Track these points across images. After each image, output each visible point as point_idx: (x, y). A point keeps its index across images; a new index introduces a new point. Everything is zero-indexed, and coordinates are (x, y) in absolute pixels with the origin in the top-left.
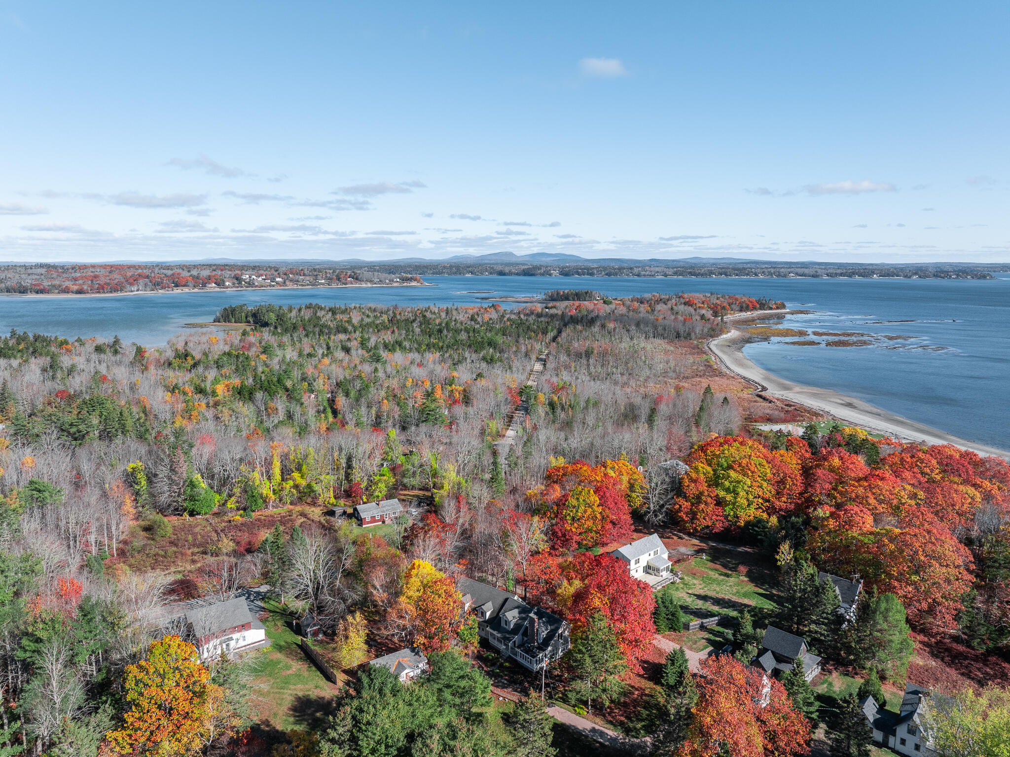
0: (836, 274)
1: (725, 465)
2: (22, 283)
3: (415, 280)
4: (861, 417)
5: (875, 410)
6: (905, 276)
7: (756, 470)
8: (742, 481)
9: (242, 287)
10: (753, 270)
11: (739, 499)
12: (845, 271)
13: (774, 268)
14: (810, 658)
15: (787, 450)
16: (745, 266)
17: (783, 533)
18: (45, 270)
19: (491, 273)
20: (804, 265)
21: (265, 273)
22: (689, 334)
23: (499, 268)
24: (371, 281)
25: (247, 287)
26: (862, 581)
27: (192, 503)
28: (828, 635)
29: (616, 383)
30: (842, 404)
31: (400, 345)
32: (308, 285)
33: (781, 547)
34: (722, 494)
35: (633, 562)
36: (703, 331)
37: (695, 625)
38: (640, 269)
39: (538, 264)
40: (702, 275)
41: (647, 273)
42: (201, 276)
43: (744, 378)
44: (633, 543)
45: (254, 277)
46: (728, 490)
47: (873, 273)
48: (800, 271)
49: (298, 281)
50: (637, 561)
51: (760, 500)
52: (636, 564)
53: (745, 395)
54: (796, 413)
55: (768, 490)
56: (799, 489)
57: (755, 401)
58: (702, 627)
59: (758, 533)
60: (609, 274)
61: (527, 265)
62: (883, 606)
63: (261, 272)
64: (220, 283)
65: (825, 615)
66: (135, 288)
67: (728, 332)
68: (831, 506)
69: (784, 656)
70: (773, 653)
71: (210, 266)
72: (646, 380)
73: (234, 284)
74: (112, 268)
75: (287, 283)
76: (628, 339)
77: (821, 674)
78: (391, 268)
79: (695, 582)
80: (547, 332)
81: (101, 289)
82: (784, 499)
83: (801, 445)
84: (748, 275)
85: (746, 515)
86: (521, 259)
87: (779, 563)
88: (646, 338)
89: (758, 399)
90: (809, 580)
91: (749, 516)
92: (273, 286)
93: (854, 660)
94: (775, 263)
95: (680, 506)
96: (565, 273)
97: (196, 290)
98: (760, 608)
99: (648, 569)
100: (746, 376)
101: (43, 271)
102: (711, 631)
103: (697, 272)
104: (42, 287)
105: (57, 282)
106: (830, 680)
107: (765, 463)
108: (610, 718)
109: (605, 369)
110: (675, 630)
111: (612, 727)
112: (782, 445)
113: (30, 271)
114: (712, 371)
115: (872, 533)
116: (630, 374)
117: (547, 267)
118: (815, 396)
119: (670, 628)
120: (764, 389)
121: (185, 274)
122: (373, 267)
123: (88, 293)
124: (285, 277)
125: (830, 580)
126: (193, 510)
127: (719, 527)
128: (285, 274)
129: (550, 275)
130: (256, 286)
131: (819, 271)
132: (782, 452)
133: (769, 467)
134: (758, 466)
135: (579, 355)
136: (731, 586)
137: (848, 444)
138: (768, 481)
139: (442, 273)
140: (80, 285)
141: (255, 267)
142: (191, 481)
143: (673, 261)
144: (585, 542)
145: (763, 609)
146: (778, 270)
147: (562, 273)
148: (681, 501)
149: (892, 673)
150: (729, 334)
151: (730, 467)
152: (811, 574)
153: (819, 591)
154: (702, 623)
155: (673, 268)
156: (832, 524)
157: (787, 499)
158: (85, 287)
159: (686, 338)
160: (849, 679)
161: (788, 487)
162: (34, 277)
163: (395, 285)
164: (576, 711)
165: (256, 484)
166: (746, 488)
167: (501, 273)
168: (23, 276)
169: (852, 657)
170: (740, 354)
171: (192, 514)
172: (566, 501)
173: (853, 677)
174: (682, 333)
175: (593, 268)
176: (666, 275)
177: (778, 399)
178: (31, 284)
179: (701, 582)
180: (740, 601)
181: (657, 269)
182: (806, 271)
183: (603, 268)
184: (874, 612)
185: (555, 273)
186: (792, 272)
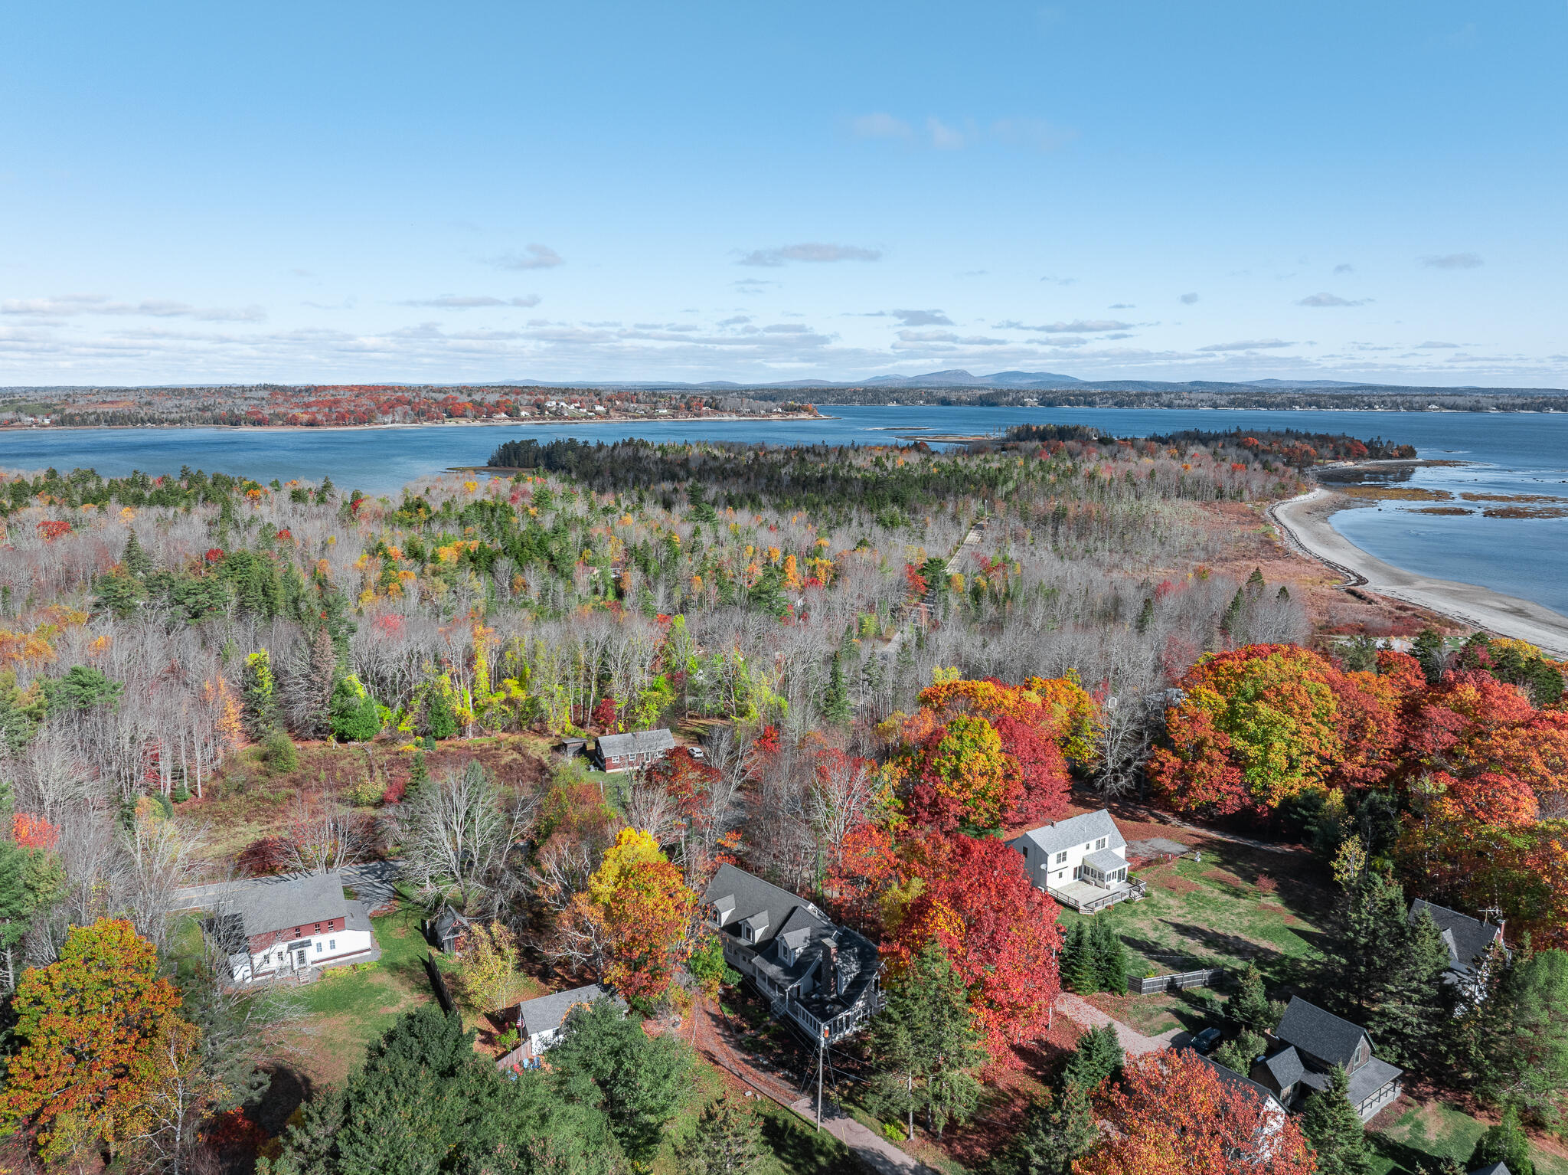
0: (1514, 406)
1: (1251, 692)
2: (236, 411)
3: (806, 410)
4: (1538, 631)
7: (1308, 702)
8: (1279, 722)
9: (544, 419)
10: (1365, 399)
11: (1272, 756)
12: (1529, 400)
13: (1403, 395)
14: (1378, 1069)
15: (1379, 672)
16: (1353, 392)
17: (1351, 820)
18: (267, 393)
19: (928, 402)
20: (1455, 392)
21: (580, 398)
22: (1240, 493)
23: (942, 394)
24: (738, 412)
25: (552, 419)
26: (1503, 923)
27: (343, 720)
28: (1419, 1025)
29: (1099, 564)
30: (1504, 610)
31: (753, 501)
32: (642, 417)
33: (1343, 847)
34: (1240, 744)
35: (1052, 859)
36: (1264, 487)
37: (1154, 983)
38: (1173, 396)
39: (1005, 388)
40: (1278, 406)
41: (1184, 402)
42: (486, 402)
43: (1328, 563)
44: (1057, 824)
45: (563, 404)
46: (1252, 739)
48: (1448, 400)
49: (627, 411)
50: (1062, 858)
51: (1314, 760)
52: (1059, 861)
53: (1326, 590)
54: (1414, 620)
55: (1331, 742)
56: (1393, 740)
57: (1344, 600)
58: (1172, 988)
59: (1304, 820)
60: (1120, 404)
61: (985, 389)
62: (1543, 974)
63: (575, 397)
64: (513, 413)
65: (1415, 984)
66: (390, 418)
67: (1308, 491)
68: (1452, 774)
69: (1320, 1060)
70: (1299, 1051)
71: (502, 387)
72: (1152, 562)
73: (533, 414)
74: (361, 390)
75: (612, 413)
76: (1132, 498)
77: (1401, 1101)
78: (771, 394)
79: (1171, 902)
80: (996, 484)
81: (341, 419)
82: (1360, 758)
83: (1408, 666)
84: (1355, 406)
85: (1285, 785)
86: (979, 383)
87: (1337, 877)
88: (1163, 497)
89: (1349, 597)
90: (1385, 913)
91: (1291, 788)
92: (591, 418)
93: (1475, 1081)
95: (1162, 764)
96: (1048, 401)
97: (478, 423)
98: (1293, 960)
99: (1084, 873)
100: (1332, 560)
101: (265, 394)
102: (1188, 998)
103: (1269, 400)
104: (260, 416)
105: (282, 410)
106: (1419, 1116)
107: (1327, 690)
108: (959, 1149)
109: (1083, 542)
110: (1112, 990)
112: (1368, 663)
113: (248, 394)
114: (1270, 547)
115: (1530, 831)
116: (1125, 552)
117: (1018, 392)
118: (1454, 594)
119: (1105, 985)
120: (1362, 581)
121: (463, 399)
122: (744, 392)
123: (322, 425)
124: (609, 404)
125: (1428, 914)
126: (344, 733)
127: (1232, 805)
128: (610, 400)
129: (1024, 404)
130: (566, 418)
131: (1483, 400)
132: (1365, 674)
133: (1334, 699)
134: (1314, 697)
135: (1042, 521)
136: (1240, 913)
137: (1499, 667)
138: (1332, 725)
139: (852, 401)
140: (313, 413)
141: (567, 389)
142: (341, 685)
144: (973, 818)
145: (1300, 961)
146: (1408, 398)
147: (1042, 402)
148: (1165, 754)
149: (1557, 1117)
150: (1311, 495)
151: (1259, 696)
152: (1391, 901)
153: (1403, 936)
154: (1173, 979)
155: (1228, 394)
156: (1450, 809)
157: (1368, 758)
158: (319, 417)
159: (1233, 498)
160: (1462, 1117)
161: (1369, 736)
162: (253, 402)
163: (775, 417)
164: (884, 1130)
165: (445, 695)
166: (1286, 735)
167: (945, 402)
168: (238, 401)
169: (1468, 1075)
170: (1327, 526)
171: (342, 738)
172: (939, 741)
173: (1472, 1114)
174: (1227, 490)
175: (1094, 394)
176: (1215, 406)
177: (1384, 598)
178: (248, 413)
179: (1183, 904)
180: (1255, 942)
181: (1201, 396)
182: (1460, 400)
183: (1111, 393)
184: (1522, 987)
185: (1032, 402)
186: (1434, 403)
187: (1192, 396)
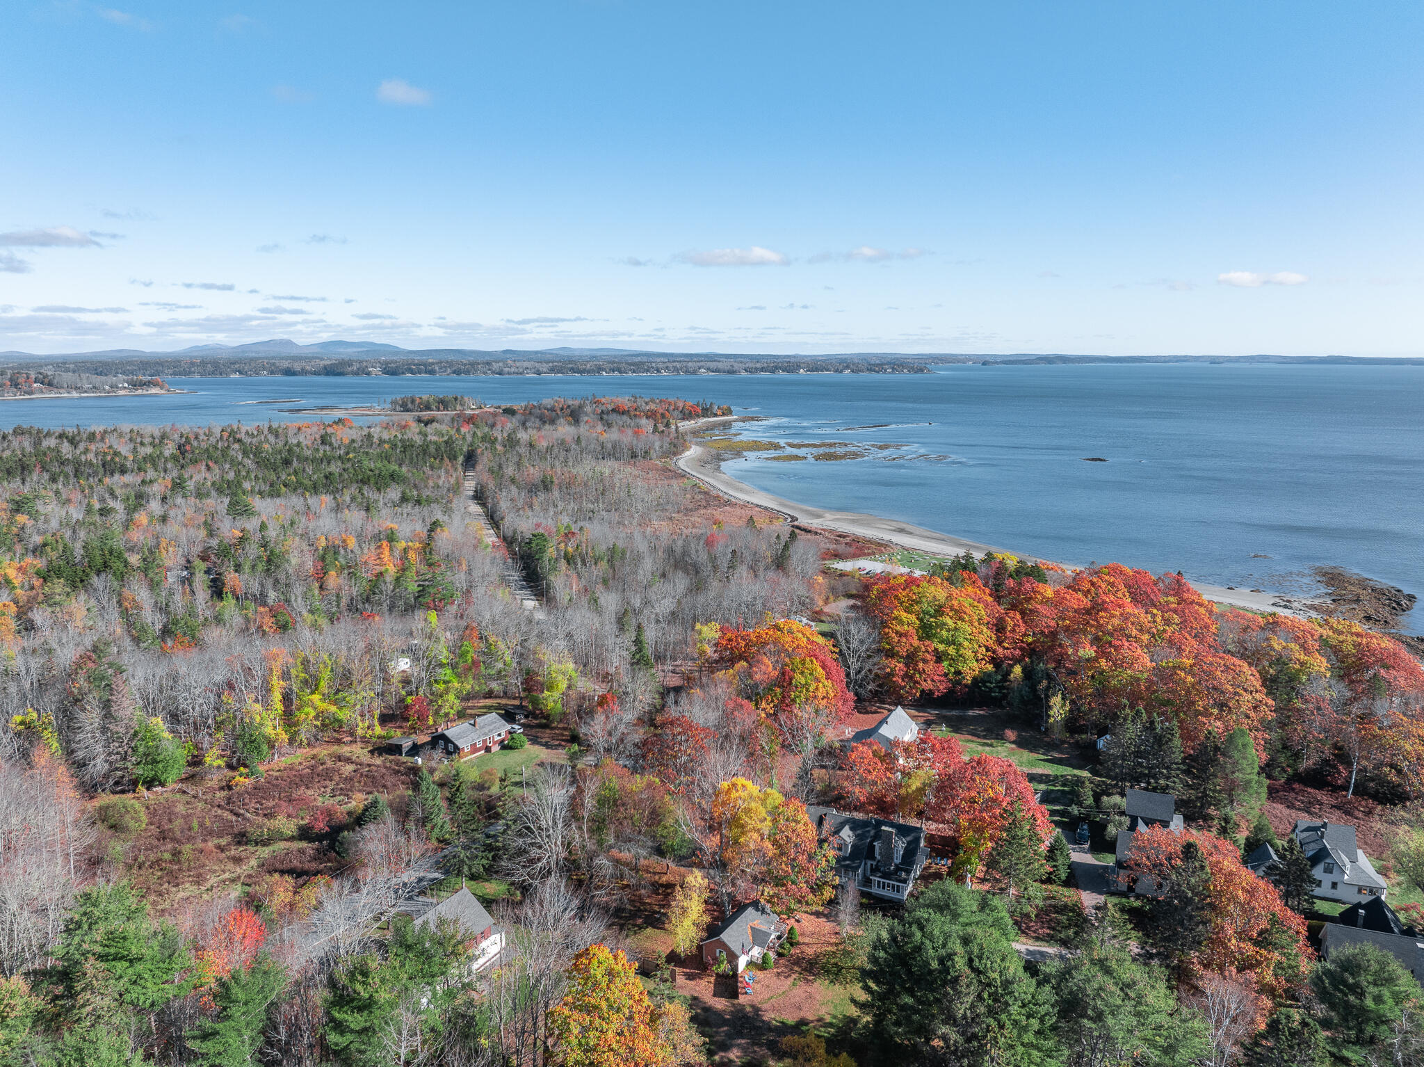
0: (755, 369)
3: (156, 384)
4: (921, 542)
5: (928, 534)
6: (836, 371)
7: (971, 612)
8: (960, 628)
10: (654, 365)
11: (961, 652)
19: (272, 372)
22: (645, 452)
23: (282, 364)
24: (77, 388)
38: (501, 364)
39: (342, 357)
40: (588, 372)
41: (513, 370)
43: (759, 506)
47: (799, 367)
48: (713, 365)
54: (857, 544)
55: (989, 637)
59: (991, 690)
60: (457, 372)
67: (688, 448)
78: (100, 367)
82: (1007, 645)
84: (648, 371)
85: (971, 669)
91: (975, 671)
94: (672, 355)
95: (893, 669)
96: (391, 371)
100: (759, 504)
107: (976, 603)
111: (1045, 943)
114: (710, 497)
117: (361, 362)
118: (853, 521)
120: (794, 518)
127: (941, 689)
129: (368, 374)
131: (736, 365)
133: (984, 608)
134: (972, 608)
138: (987, 624)
139: (190, 373)
143: (536, 352)
146: (685, 364)
147: (386, 371)
148: (892, 662)
150: (692, 451)
151: (940, 613)
157: (1010, 644)
159: (646, 457)
161: (1009, 629)
163: (122, 393)
166: (967, 637)
167: (289, 372)
170: (725, 475)
175: (433, 364)
176: (539, 373)
177: (821, 530)
181: (526, 364)
182: (720, 365)
185: (375, 371)
186: (702, 367)
187: (518, 364)
